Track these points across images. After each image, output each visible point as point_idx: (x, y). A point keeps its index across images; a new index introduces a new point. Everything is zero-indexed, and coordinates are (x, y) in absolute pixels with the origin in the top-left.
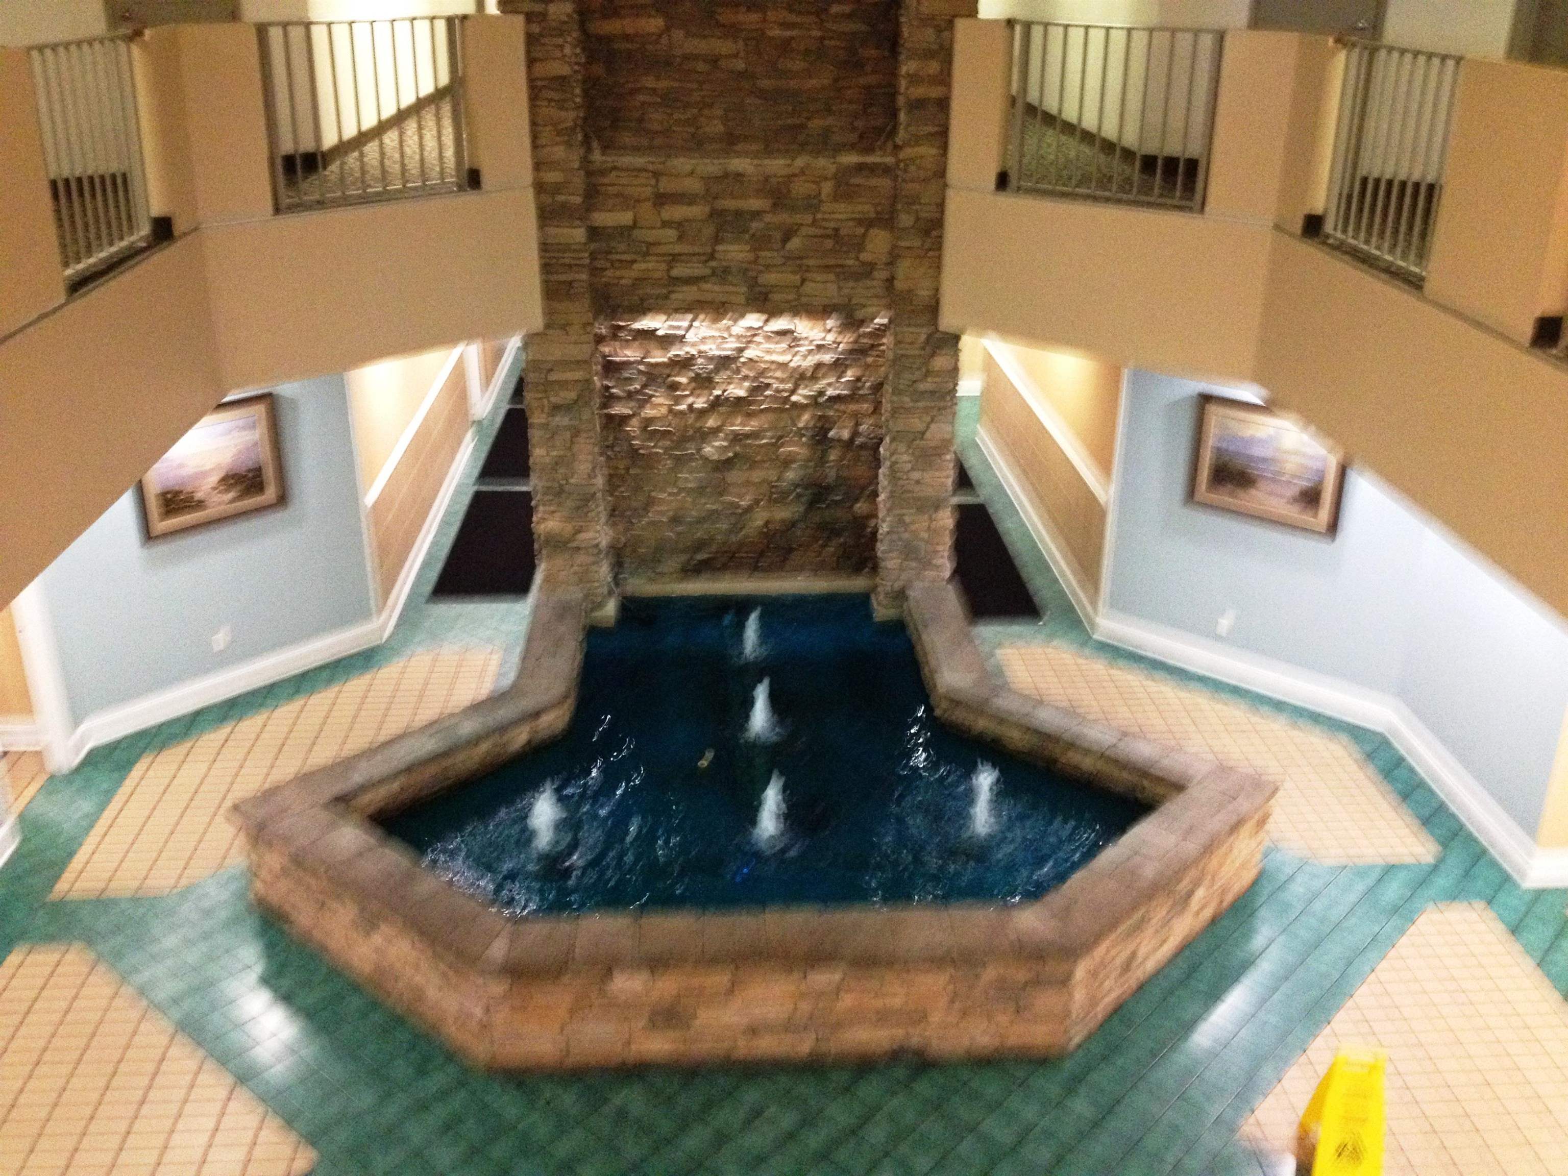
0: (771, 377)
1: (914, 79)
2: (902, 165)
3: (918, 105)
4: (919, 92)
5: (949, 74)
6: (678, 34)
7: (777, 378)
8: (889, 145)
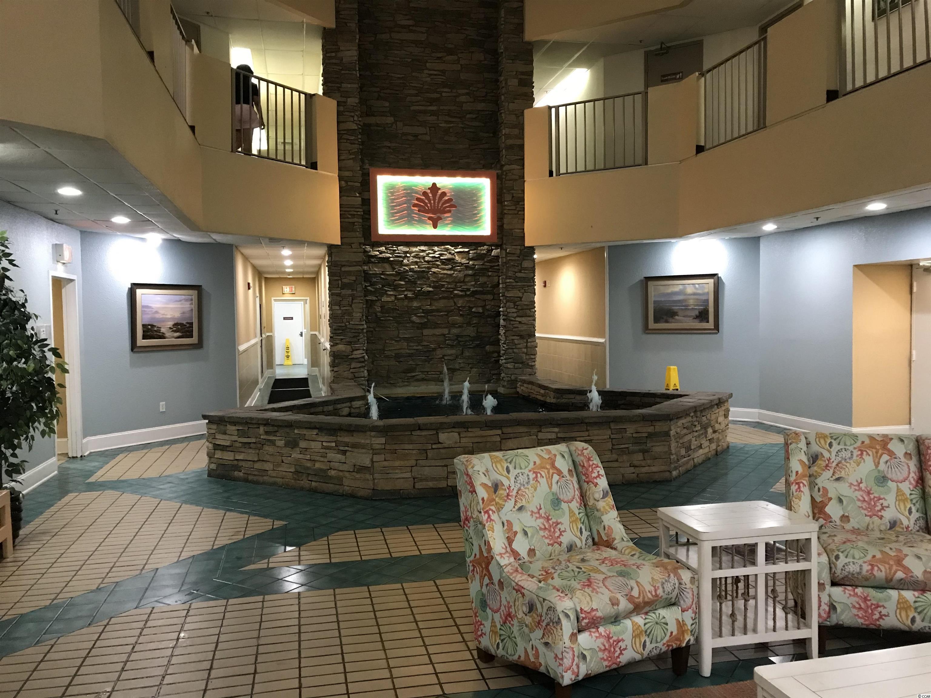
0: (444, 282)
1: (508, 136)
2: (505, 173)
3: (510, 148)
4: (510, 142)
5: (523, 135)
6: (400, 124)
7: (446, 282)
8: (498, 166)
